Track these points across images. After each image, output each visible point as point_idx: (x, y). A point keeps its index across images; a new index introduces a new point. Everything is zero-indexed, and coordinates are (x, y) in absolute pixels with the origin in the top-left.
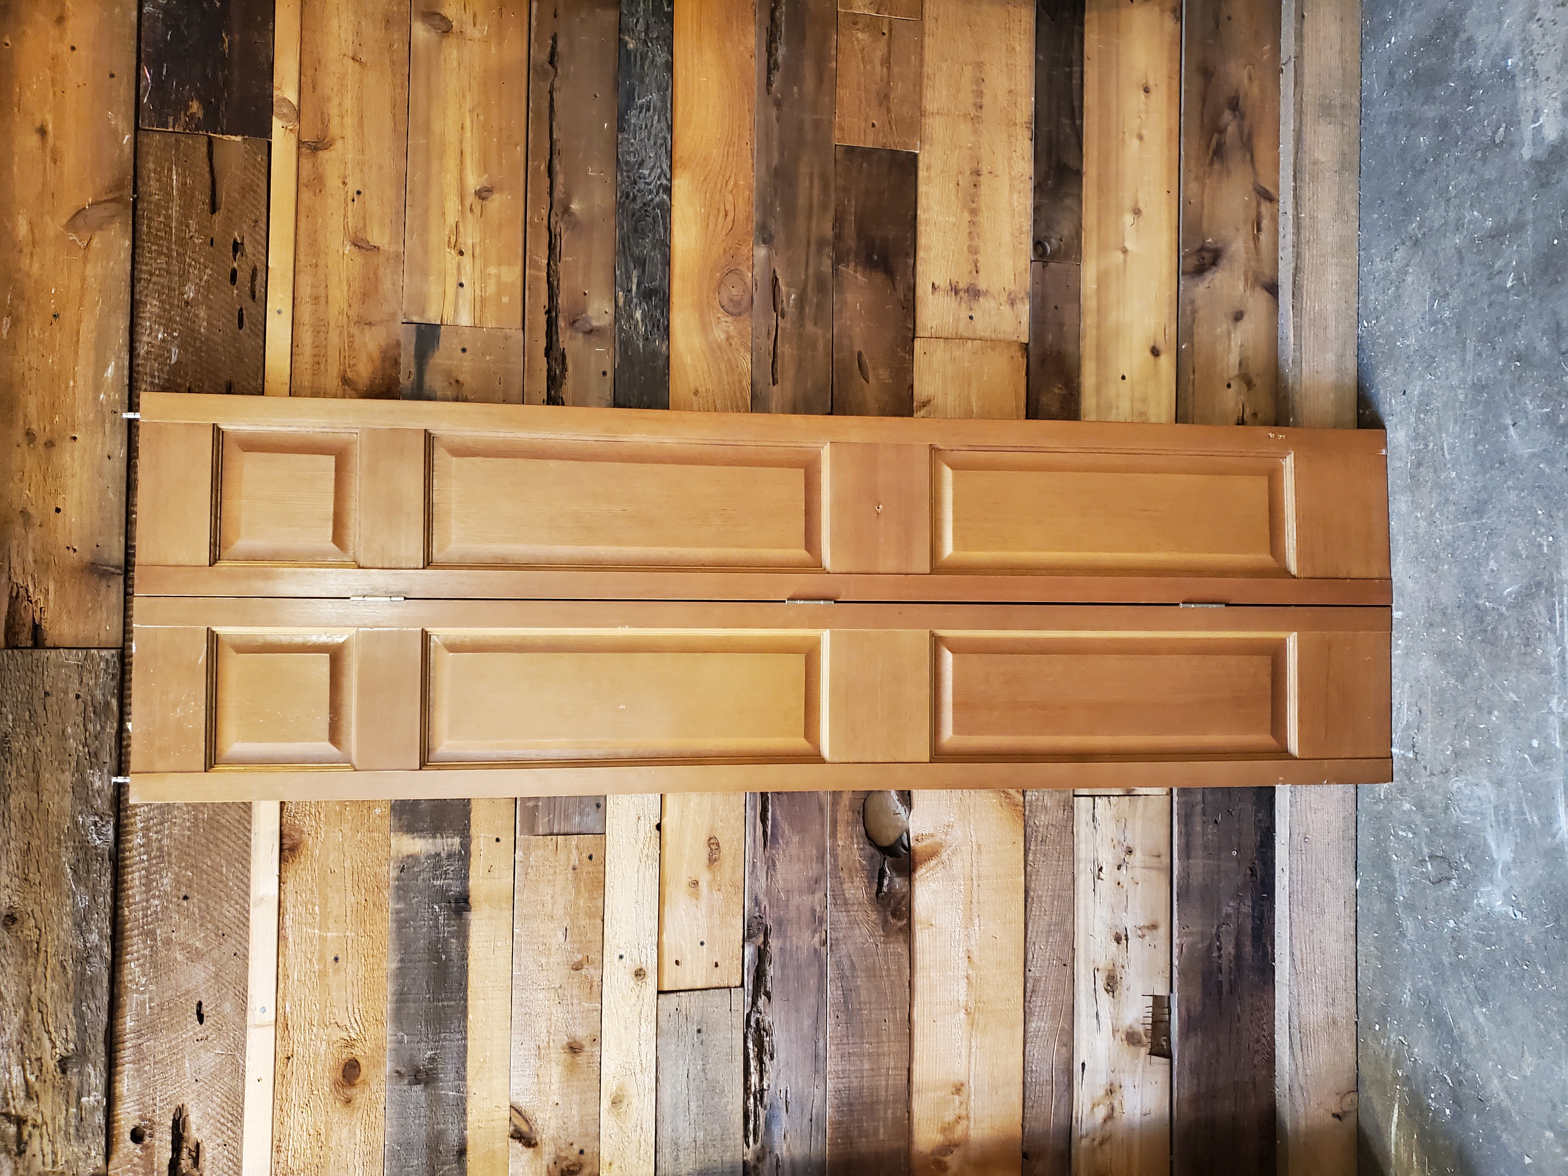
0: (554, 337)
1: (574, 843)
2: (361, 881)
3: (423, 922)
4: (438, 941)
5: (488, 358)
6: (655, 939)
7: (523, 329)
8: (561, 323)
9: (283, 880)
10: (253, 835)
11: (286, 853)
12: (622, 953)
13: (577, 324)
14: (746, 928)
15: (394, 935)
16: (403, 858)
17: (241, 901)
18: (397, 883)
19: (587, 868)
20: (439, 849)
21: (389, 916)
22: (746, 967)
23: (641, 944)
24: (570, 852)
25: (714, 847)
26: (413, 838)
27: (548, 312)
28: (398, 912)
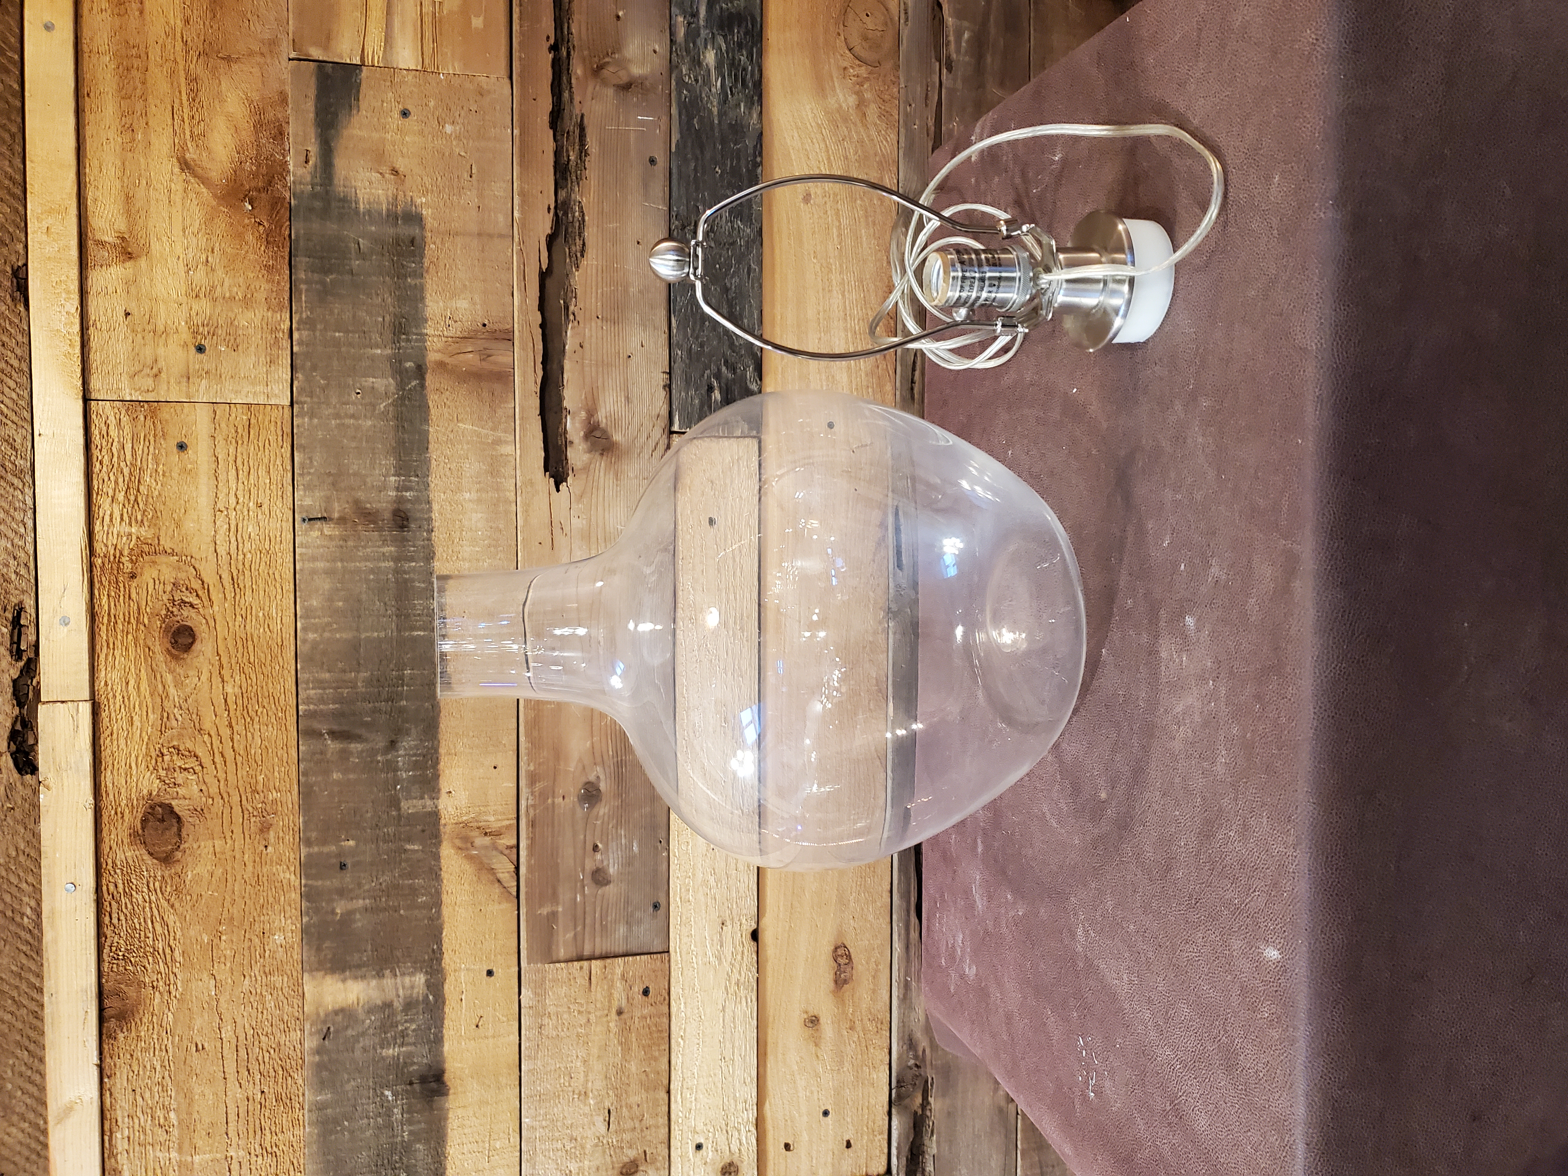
0: (566, 95)
1: (619, 971)
2: (252, 1060)
3: (365, 1121)
4: (393, 1149)
5: (449, 129)
6: (752, 1115)
7: (511, 78)
8: (578, 70)
9: (107, 1071)
10: (46, 999)
11: (112, 1024)
12: (702, 1141)
13: (604, 71)
14: (894, 1084)
15: (315, 1147)
16: (327, 1015)
17: (31, 1116)
18: (317, 1058)
19: (642, 1009)
20: (390, 995)
21: (306, 1116)
22: (894, 1144)
23: (731, 1124)
24: (611, 986)
25: (842, 961)
26: (344, 981)
27: (554, 48)
28: (320, 1107)
